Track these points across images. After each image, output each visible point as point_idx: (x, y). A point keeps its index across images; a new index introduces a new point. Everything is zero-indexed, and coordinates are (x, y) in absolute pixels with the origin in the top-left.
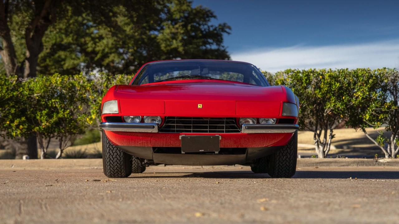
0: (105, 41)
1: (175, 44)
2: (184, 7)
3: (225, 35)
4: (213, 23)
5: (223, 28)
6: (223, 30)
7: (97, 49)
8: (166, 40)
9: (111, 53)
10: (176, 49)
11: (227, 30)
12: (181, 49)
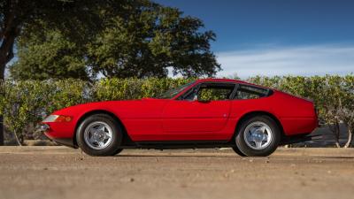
0: (103, 47)
1: (164, 49)
2: (173, 17)
3: (211, 42)
4: (201, 31)
5: (210, 35)
6: (209, 37)
7: (96, 54)
8: (157, 46)
9: (108, 57)
10: (164, 54)
11: (213, 37)
12: (169, 54)
